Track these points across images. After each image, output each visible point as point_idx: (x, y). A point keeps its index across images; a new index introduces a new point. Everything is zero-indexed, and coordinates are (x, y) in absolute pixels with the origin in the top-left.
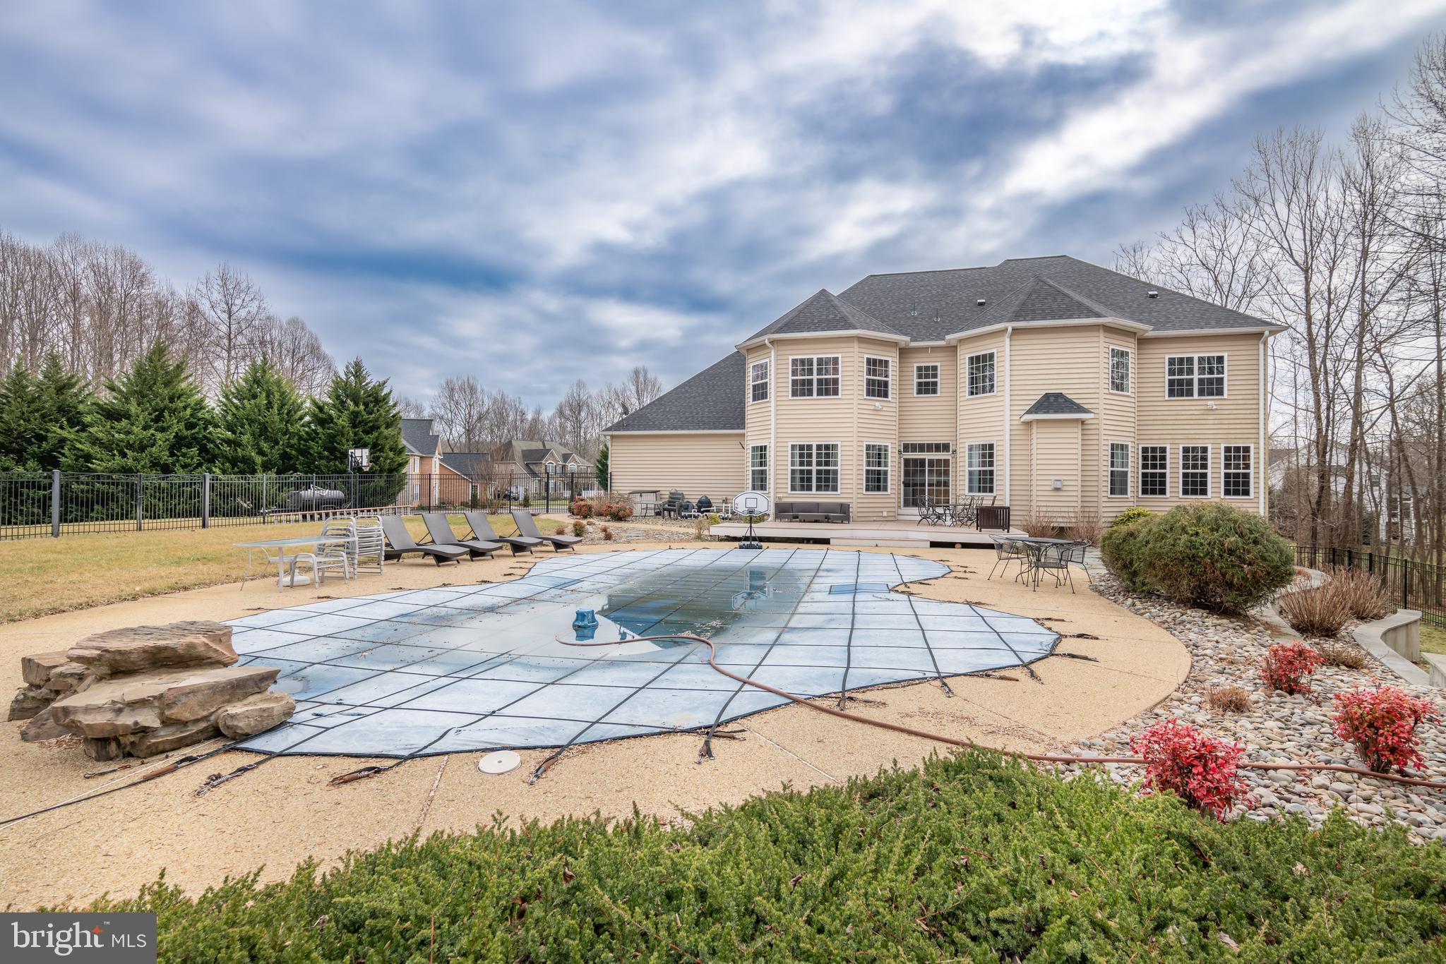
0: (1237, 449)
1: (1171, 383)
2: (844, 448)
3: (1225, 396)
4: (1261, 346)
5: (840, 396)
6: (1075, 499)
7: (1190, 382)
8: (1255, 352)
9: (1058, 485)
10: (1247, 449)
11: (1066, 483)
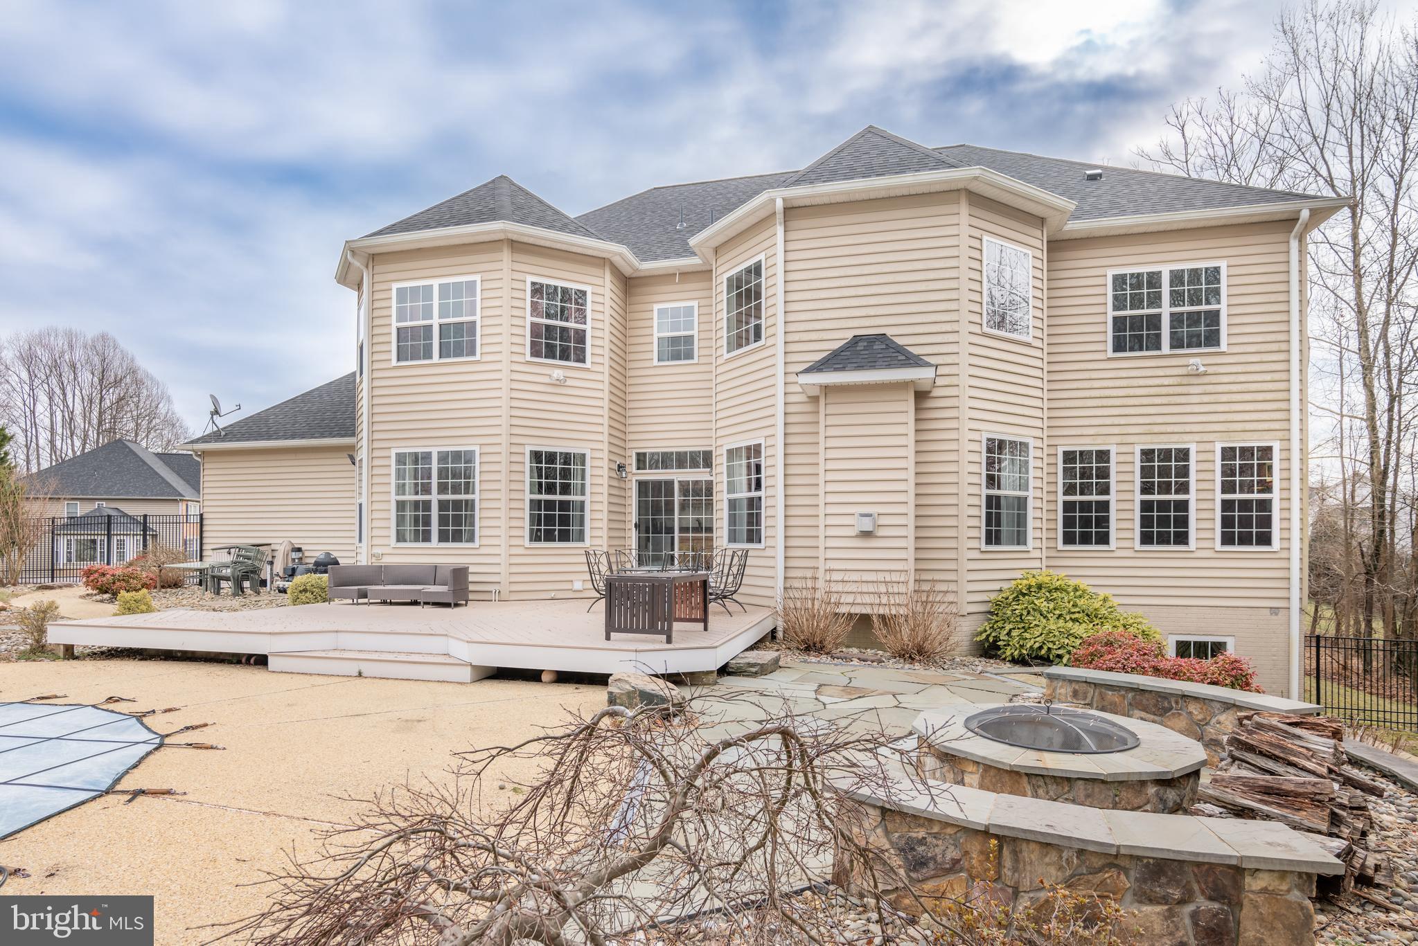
0: (1246, 452)
1: (1119, 323)
2: (486, 458)
3: (1224, 347)
4: (1294, 244)
5: (478, 357)
6: (902, 555)
7: (1155, 321)
8: (1282, 258)
9: (867, 525)
10: (1266, 452)
11: (882, 521)
